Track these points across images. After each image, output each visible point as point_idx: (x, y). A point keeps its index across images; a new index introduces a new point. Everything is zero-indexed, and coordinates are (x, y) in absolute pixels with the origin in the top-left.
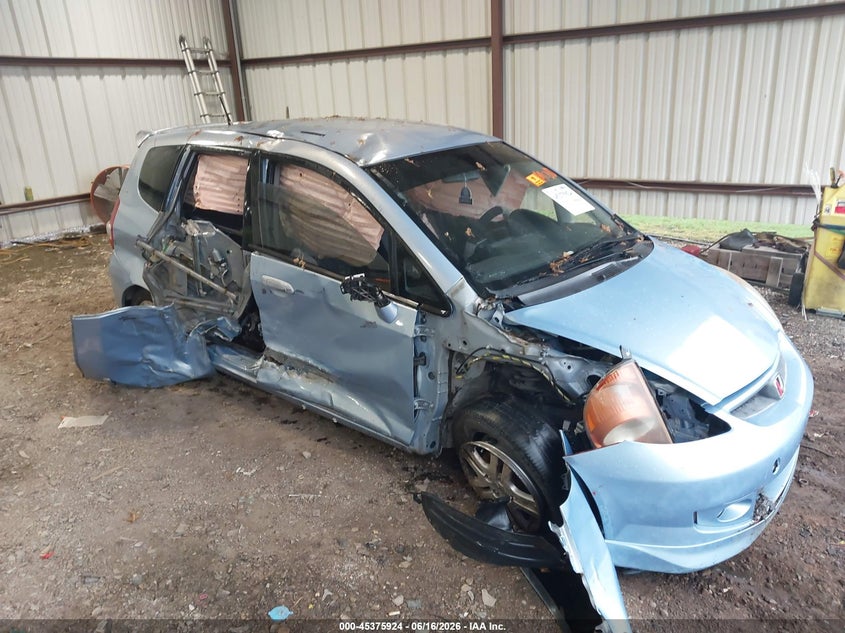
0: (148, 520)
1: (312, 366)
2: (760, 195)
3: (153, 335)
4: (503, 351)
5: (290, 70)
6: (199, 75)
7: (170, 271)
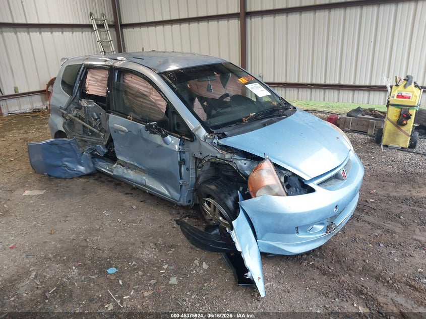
0: (59, 234)
1: (136, 166)
2: (369, 91)
3: (67, 153)
4: (217, 157)
5: (144, 29)
6: (99, 31)
7: (75, 123)
